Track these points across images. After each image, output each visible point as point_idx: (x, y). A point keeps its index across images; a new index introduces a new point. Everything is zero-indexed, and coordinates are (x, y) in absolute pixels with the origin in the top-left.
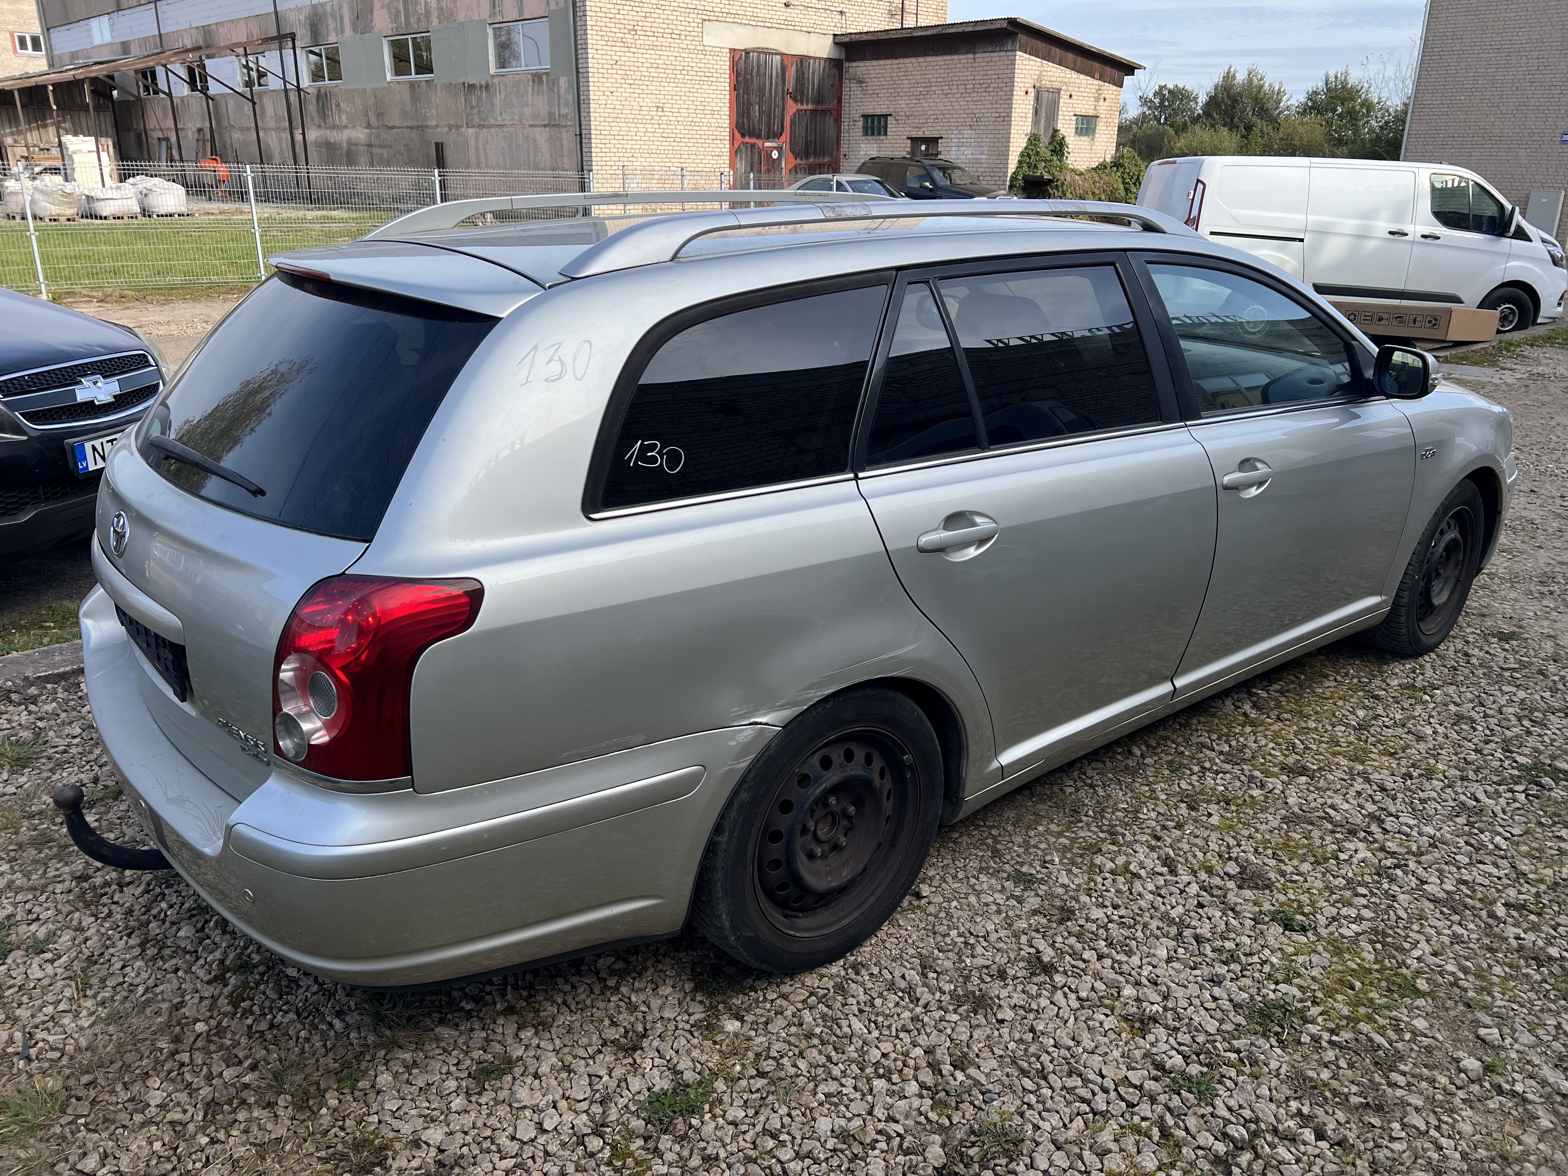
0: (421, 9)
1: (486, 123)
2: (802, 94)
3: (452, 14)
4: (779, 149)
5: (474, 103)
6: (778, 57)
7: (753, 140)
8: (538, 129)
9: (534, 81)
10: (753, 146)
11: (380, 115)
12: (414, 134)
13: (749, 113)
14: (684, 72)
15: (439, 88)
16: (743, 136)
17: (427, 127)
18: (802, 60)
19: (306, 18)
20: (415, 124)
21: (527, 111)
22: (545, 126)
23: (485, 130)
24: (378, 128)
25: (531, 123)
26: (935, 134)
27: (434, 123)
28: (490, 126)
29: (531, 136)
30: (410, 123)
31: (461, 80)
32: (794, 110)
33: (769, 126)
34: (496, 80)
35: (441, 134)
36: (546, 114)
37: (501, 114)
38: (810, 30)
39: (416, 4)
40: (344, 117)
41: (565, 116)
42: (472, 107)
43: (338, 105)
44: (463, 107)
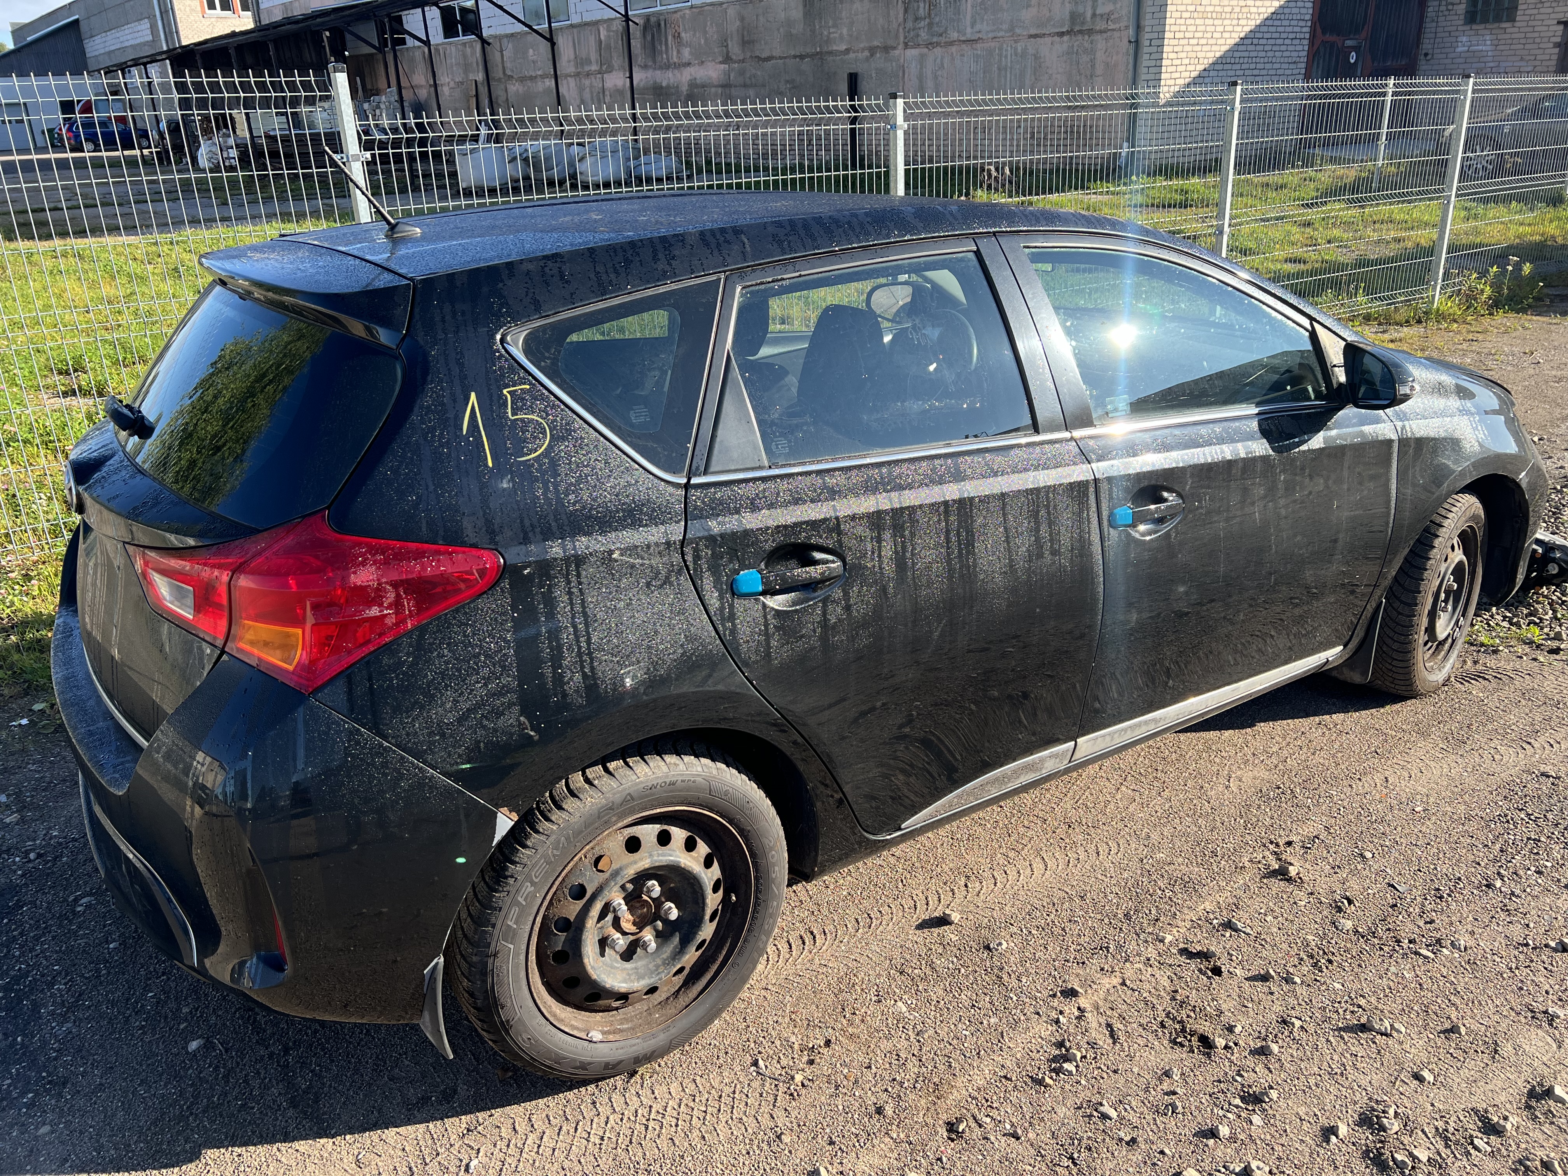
1: (943, 40)
4: (1356, 50)
5: (921, 12)
7: (1333, 38)
8: (1048, 40)
10: (1332, 45)
11: (746, 43)
12: (806, 65)
16: (1324, 33)
17: (830, 53)
20: (809, 50)
22: (1061, 34)
23: (938, 51)
24: (743, 61)
25: (1033, 31)
27: (843, 47)
28: (952, 43)
29: (1031, 51)
30: (800, 50)
33: (1352, 15)
35: (857, 61)
36: (1068, 18)
37: (973, 25)
40: (686, 53)
41: (1107, 17)
42: (917, 19)
43: (677, 36)
44: (901, 19)
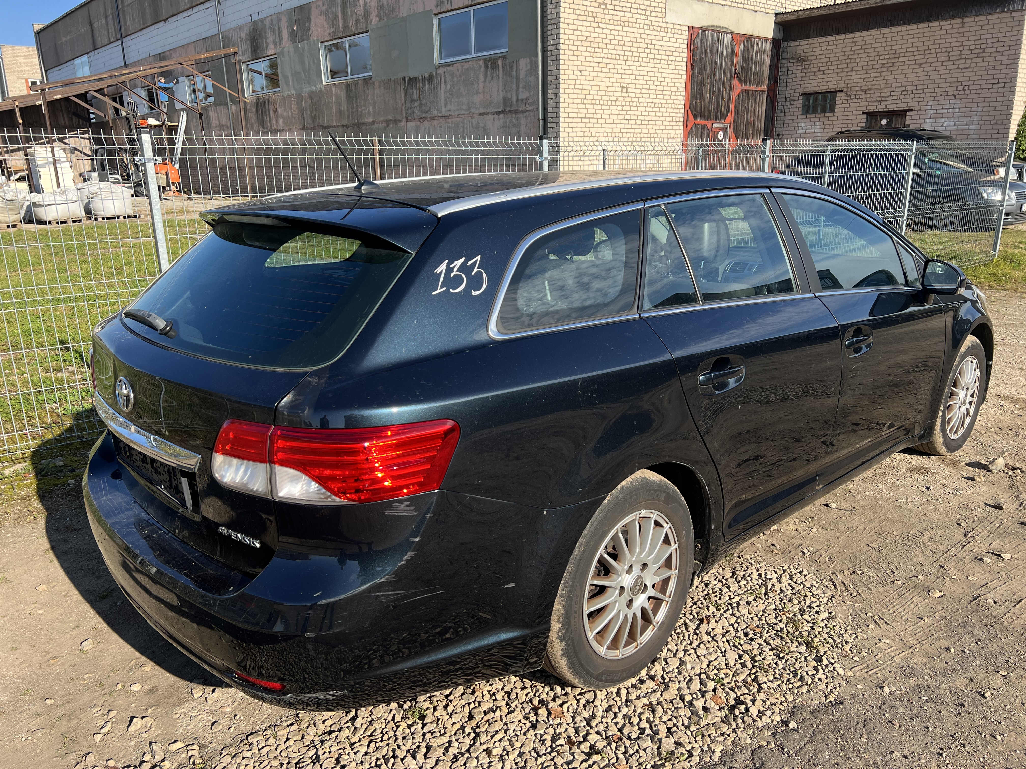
0: (360, 11)
1: (429, 116)
2: (746, 75)
3: (393, 10)
4: (724, 130)
5: (415, 96)
6: (729, 36)
7: (703, 121)
8: (491, 117)
9: (486, 67)
10: (703, 127)
11: (315, 116)
13: (701, 94)
14: (648, 51)
15: (377, 85)
16: (695, 117)
17: (363, 124)
18: (749, 39)
19: (247, 35)
20: (351, 121)
21: (477, 99)
22: (499, 113)
23: (426, 123)
24: (314, 128)
25: (482, 111)
26: (901, 107)
27: (370, 120)
28: (433, 118)
31: (401, 75)
32: (739, 90)
33: (717, 107)
34: (441, 71)
35: (379, 130)
36: (502, 101)
37: (446, 105)
38: (757, 8)
39: (355, 6)
40: (281, 121)
41: (525, 101)
42: (412, 101)
43: (275, 111)
44: (403, 101)
